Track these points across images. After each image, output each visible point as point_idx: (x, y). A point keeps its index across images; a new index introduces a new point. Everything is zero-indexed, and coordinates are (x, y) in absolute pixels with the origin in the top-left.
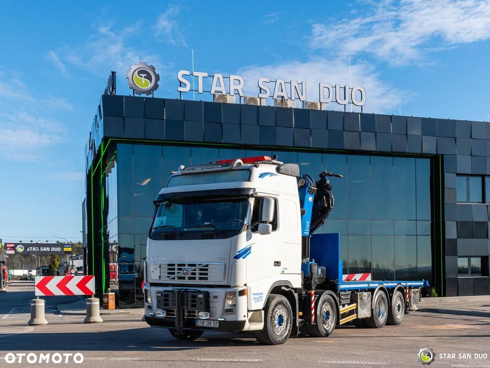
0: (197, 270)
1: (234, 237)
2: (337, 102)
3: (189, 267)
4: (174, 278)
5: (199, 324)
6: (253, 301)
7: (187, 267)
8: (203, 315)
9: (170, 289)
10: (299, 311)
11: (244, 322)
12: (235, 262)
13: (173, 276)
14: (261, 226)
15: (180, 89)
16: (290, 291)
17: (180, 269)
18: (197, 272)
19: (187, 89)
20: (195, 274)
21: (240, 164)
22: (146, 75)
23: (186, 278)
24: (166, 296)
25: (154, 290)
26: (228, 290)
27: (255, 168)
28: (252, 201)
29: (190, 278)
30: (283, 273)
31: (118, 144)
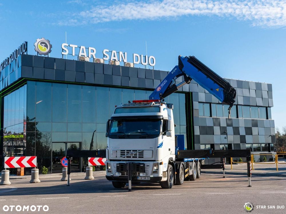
0: (138, 153)
1: (156, 138)
2: (141, 63)
3: (133, 152)
5: (139, 178)
6: (164, 167)
7: (132, 152)
8: (142, 175)
9: (124, 162)
10: (176, 172)
11: (162, 177)
12: (158, 149)
13: (124, 156)
14: (167, 133)
15: (63, 53)
16: (173, 162)
17: (128, 153)
18: (138, 154)
19: (66, 53)
20: (137, 155)
22: (45, 45)
23: (132, 157)
24: (122, 166)
26: (155, 162)
30: (171, 154)
31: (28, 81)
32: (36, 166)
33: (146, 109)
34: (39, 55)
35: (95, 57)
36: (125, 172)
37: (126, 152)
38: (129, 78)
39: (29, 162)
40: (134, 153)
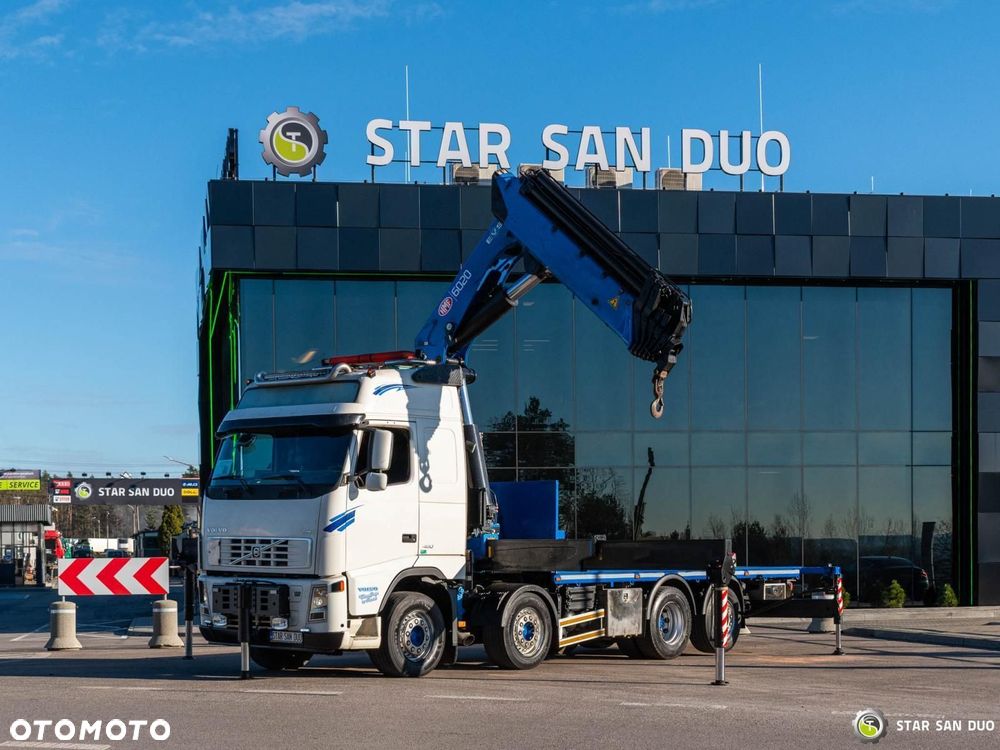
0: (272, 549)
2: (721, 168)
4: (240, 563)
5: (275, 638)
6: (359, 601)
7: (257, 544)
8: (278, 624)
9: (231, 580)
10: (459, 620)
11: (341, 634)
12: (325, 536)
13: (238, 559)
14: (370, 476)
15: (371, 159)
16: (439, 585)
17: (248, 548)
18: (273, 552)
19: (386, 159)
20: (268, 556)
21: (346, 371)
22: (299, 134)
23: (257, 563)
24: (226, 592)
25: (211, 583)
26: (316, 582)
27: (367, 379)
28: (359, 434)
29: (264, 563)
30: (422, 554)
31: (242, 280)
32: (168, 590)
34: (280, 178)
35: (505, 164)
37: (243, 545)
38: (658, 236)
39: (143, 576)
40: (261, 549)
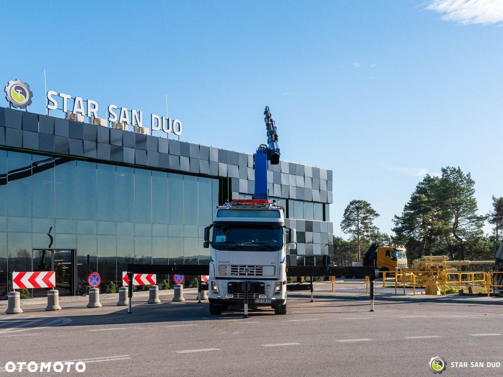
1: (278, 251)
2: (163, 130)
3: (249, 268)
5: (257, 302)
12: (281, 265)
13: (236, 273)
15: (49, 107)
17: (242, 269)
18: (255, 270)
19: (54, 108)
20: (253, 272)
22: (22, 91)
23: (246, 274)
24: (236, 285)
32: (55, 286)
33: (262, 213)
35: (96, 117)
36: (238, 294)
37: (239, 268)
38: (147, 152)
39: (46, 280)
